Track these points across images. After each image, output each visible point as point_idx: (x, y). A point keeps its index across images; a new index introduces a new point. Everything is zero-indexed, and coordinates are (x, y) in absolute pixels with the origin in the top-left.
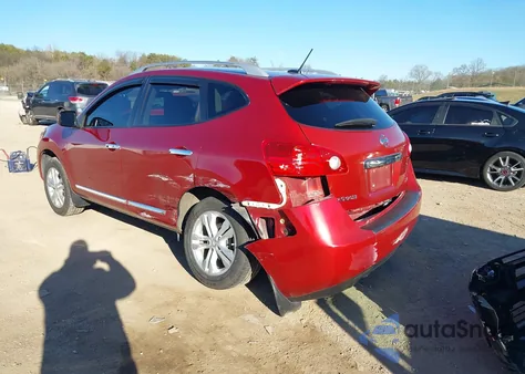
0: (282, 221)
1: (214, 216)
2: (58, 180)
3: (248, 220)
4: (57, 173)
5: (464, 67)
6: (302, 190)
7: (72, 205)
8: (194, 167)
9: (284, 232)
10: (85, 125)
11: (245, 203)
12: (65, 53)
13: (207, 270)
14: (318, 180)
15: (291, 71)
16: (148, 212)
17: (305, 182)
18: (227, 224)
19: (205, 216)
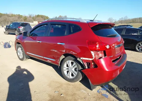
0: (93, 64)
1: (70, 61)
2: (21, 51)
3: (82, 63)
4: (21, 49)
5: (122, 18)
6: (98, 55)
7: (25, 58)
8: (65, 48)
9: (93, 67)
10: (30, 36)
11: (81, 58)
12: (14, 14)
13: (68, 77)
14: (103, 52)
15: (91, 21)
16: (50, 60)
17: (99, 52)
18: (74, 64)
19: (68, 61)
